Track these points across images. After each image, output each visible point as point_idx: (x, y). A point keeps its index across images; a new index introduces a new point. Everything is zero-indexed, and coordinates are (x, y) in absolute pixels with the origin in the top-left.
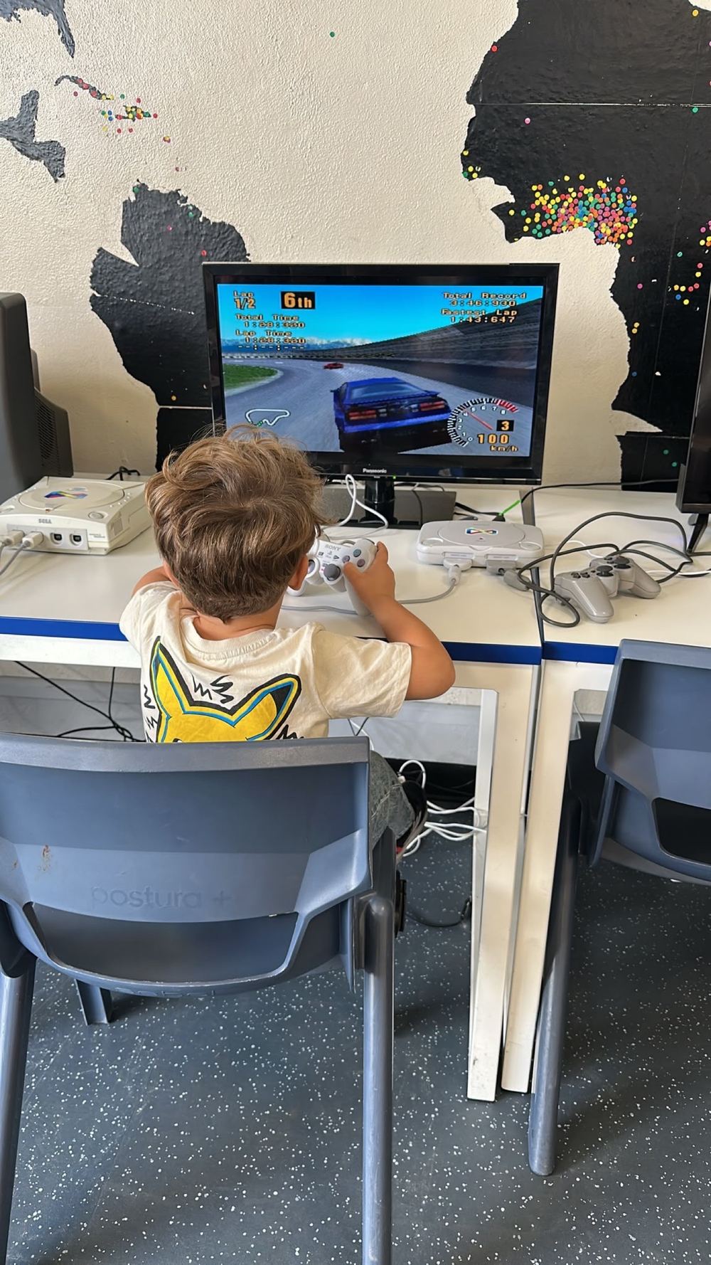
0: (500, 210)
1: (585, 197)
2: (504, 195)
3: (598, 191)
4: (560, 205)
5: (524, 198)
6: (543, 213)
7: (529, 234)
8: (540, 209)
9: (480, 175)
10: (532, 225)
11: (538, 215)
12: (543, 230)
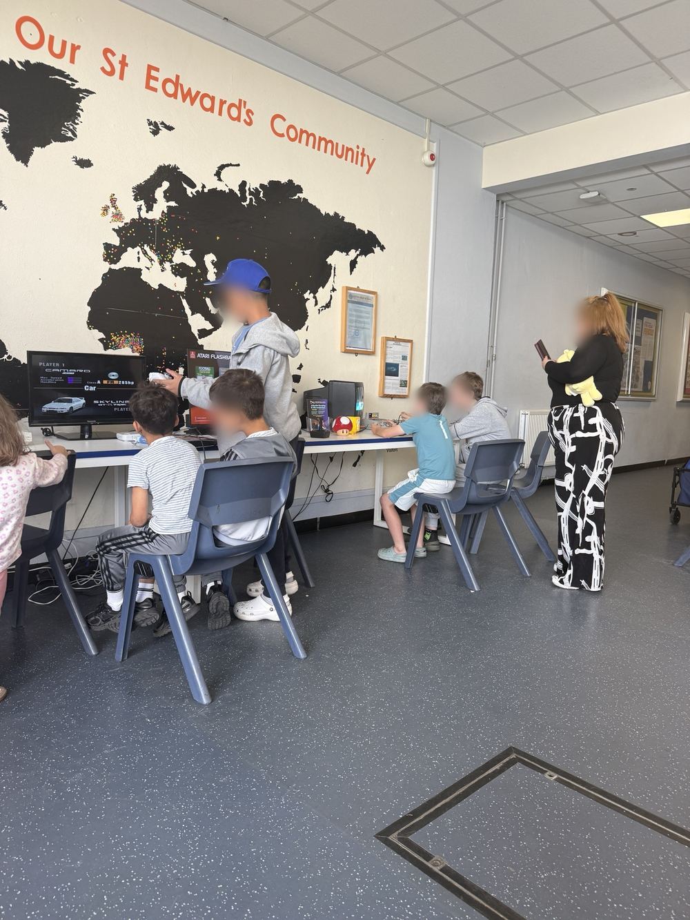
0: (101, 340)
1: (128, 338)
2: (102, 335)
3: (131, 336)
4: (120, 340)
5: (108, 337)
6: (115, 342)
7: (111, 348)
8: (114, 340)
9: (94, 329)
10: (112, 345)
11: (113, 343)
12: (115, 347)
